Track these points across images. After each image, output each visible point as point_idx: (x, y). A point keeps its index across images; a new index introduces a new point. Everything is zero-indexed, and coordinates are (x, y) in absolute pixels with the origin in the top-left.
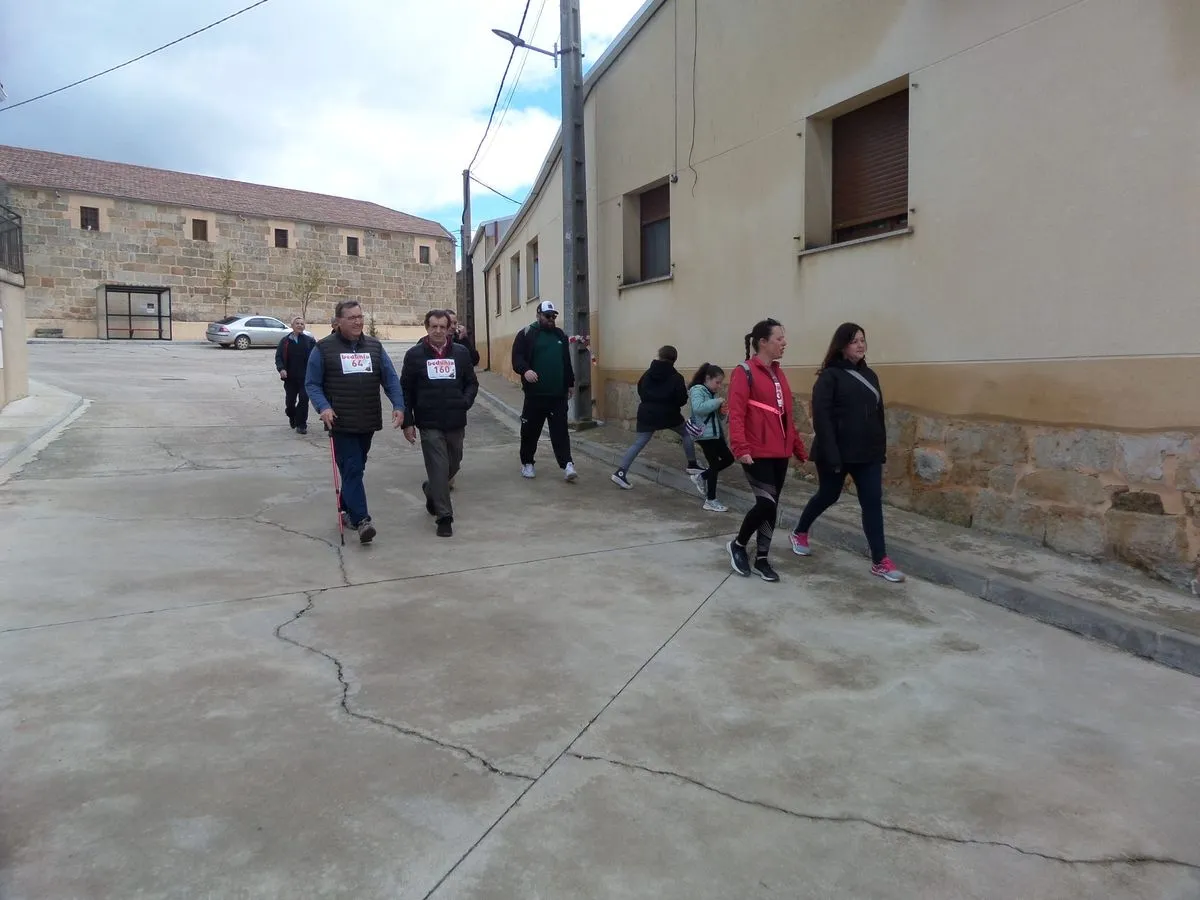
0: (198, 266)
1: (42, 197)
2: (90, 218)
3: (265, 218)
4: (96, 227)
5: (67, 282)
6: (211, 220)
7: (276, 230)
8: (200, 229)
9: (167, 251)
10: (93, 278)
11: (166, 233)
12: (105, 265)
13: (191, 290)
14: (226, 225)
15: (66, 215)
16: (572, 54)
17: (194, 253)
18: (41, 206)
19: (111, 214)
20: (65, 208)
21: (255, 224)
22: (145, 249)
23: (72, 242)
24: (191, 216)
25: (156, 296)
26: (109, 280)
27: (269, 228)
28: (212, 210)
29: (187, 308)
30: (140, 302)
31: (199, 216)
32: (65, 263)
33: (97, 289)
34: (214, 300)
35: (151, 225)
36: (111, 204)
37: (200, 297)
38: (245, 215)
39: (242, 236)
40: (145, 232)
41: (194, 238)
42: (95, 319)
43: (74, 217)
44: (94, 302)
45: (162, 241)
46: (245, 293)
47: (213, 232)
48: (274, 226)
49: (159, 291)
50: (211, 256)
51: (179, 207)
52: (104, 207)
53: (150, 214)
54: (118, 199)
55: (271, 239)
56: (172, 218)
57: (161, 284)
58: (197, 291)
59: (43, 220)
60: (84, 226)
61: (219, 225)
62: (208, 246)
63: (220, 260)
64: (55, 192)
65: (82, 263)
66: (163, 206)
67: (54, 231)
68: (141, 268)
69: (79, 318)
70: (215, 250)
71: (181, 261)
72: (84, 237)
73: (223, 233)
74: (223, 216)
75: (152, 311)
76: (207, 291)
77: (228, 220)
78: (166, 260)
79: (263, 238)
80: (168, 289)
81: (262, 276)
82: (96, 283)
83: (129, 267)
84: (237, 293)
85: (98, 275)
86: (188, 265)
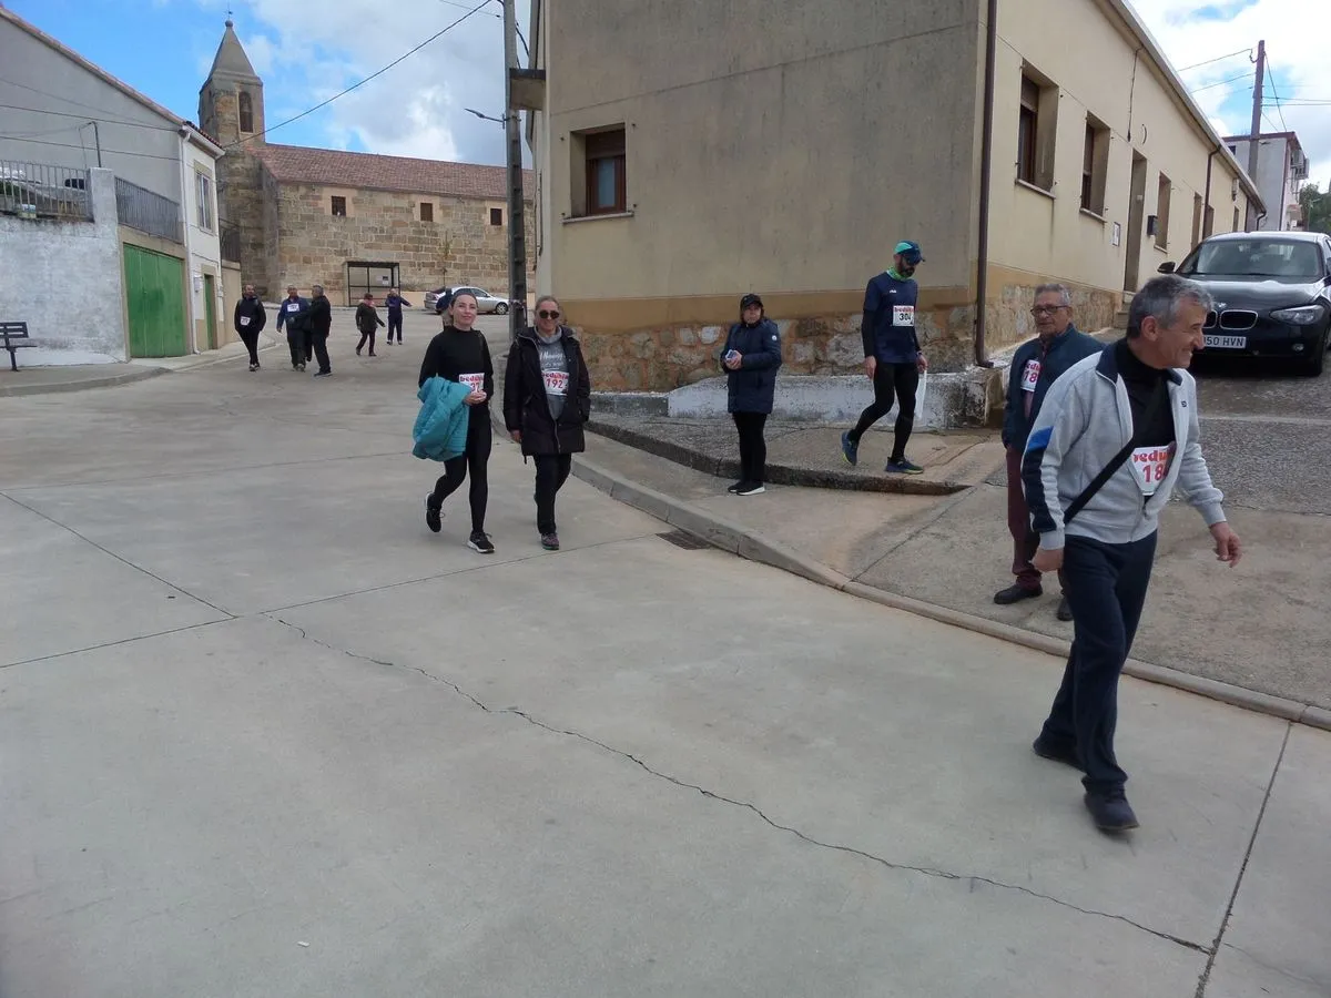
0: (424, 243)
1: (303, 190)
2: (339, 205)
3: (482, 199)
4: (344, 213)
5: (322, 259)
6: (436, 202)
7: (492, 210)
8: (427, 210)
9: (400, 232)
10: (342, 255)
11: (401, 217)
12: (350, 244)
13: (419, 265)
14: (449, 208)
15: (321, 204)
16: (512, 122)
17: (421, 232)
18: (302, 197)
19: (355, 201)
20: (319, 198)
21: (474, 204)
22: (382, 231)
23: (326, 227)
24: (419, 200)
25: (389, 270)
26: (353, 258)
27: (485, 209)
28: (435, 194)
29: (416, 280)
30: (378, 276)
31: (426, 199)
32: (319, 243)
33: (343, 265)
34: (437, 273)
35: (387, 209)
36: (354, 193)
37: (428, 270)
38: (466, 197)
39: (463, 217)
40: (383, 216)
41: (422, 219)
42: (342, 290)
43: (327, 206)
44: (341, 276)
45: (396, 223)
46: (464, 266)
47: (437, 214)
48: (490, 205)
49: (392, 266)
50: (436, 235)
51: (409, 193)
52: (349, 195)
53: (387, 200)
54: (360, 189)
55: (487, 218)
56: (403, 202)
57: (395, 260)
58: (424, 265)
59: (305, 210)
60: (334, 213)
61: (443, 208)
62: (433, 226)
63: (442, 239)
64: (313, 185)
65: (332, 244)
66: (397, 192)
67: (311, 218)
68: (379, 247)
69: (331, 289)
70: (439, 230)
71: (411, 239)
72: (334, 221)
73: (446, 215)
74: (446, 200)
75: (386, 283)
76: (432, 265)
77: (452, 202)
78: (398, 239)
79: (480, 217)
80: (397, 264)
81: (479, 251)
82: (343, 259)
83: (369, 246)
84: (456, 266)
85: (345, 253)
86: (417, 244)
